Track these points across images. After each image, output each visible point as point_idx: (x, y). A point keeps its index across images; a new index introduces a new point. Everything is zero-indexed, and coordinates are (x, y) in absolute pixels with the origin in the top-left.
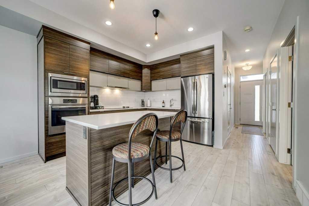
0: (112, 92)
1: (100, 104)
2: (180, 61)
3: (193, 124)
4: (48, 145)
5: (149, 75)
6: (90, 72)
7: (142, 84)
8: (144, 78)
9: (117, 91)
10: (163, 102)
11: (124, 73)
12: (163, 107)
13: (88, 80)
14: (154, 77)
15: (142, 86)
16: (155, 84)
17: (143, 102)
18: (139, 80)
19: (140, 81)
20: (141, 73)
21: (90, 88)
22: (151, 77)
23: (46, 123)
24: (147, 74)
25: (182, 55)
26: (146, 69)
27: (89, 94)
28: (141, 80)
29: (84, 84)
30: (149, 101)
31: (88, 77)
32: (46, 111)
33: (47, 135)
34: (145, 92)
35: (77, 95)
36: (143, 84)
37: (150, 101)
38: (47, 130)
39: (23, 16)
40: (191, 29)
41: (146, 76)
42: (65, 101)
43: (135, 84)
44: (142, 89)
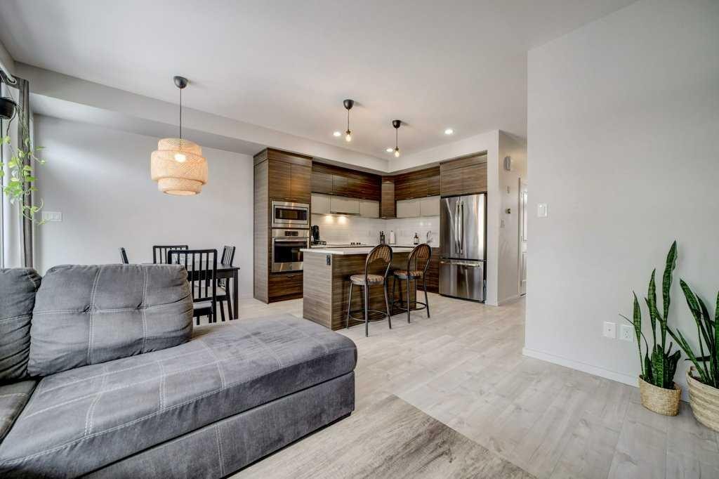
0: (336, 221)
1: (322, 238)
2: (439, 170)
3: (466, 270)
4: (271, 284)
5: (392, 191)
6: (312, 194)
7: (380, 206)
8: (384, 197)
9: (343, 220)
10: (416, 237)
11: (354, 191)
12: (415, 244)
13: (310, 207)
14: (400, 195)
15: (380, 209)
16: (402, 206)
17: (382, 236)
18: (377, 200)
19: (378, 202)
20: (380, 189)
21: (312, 216)
22: (396, 195)
23: (270, 258)
24: (389, 190)
25: (441, 163)
26: (388, 182)
27: (310, 224)
28: (380, 201)
29: (306, 211)
30: (392, 235)
31: (309, 202)
32: (270, 245)
33: (270, 273)
34: (385, 219)
35: (299, 226)
36: (382, 208)
37: (395, 235)
38: (270, 267)
39: (254, 144)
40: (449, 132)
41: (387, 194)
42: (287, 234)
43: (370, 207)
44: (380, 216)
